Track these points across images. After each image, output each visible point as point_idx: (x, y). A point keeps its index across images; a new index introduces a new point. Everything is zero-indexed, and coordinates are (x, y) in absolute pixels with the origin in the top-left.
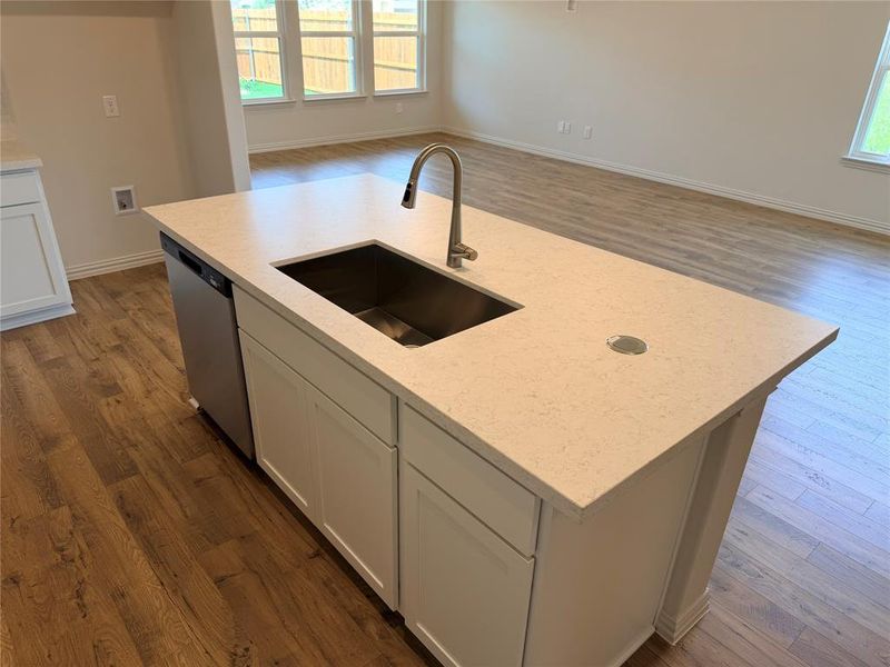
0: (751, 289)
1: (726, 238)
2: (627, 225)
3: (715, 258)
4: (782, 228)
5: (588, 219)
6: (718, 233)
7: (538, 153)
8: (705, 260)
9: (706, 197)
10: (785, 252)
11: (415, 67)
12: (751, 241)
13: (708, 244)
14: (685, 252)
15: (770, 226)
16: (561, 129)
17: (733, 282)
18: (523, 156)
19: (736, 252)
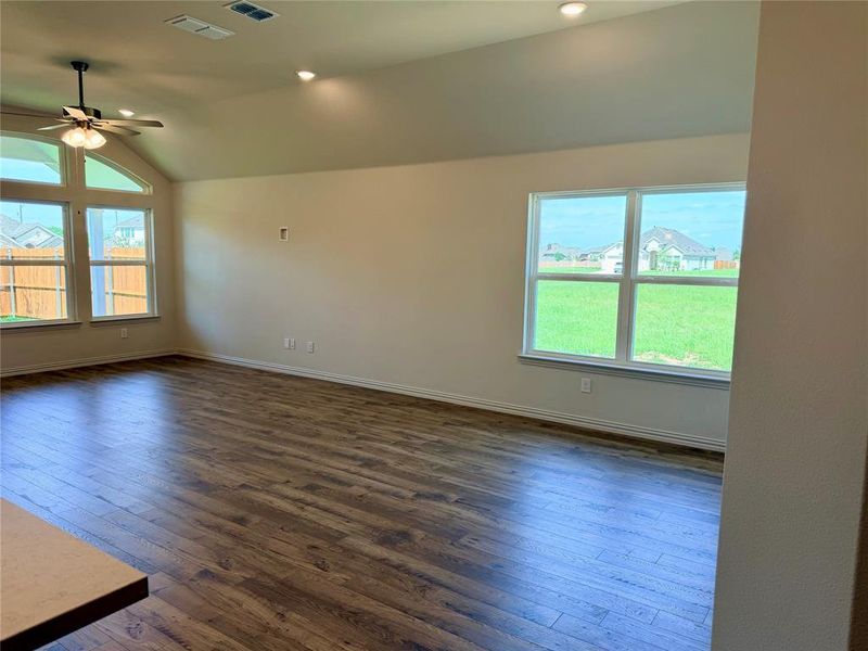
0: (411, 495)
1: (415, 441)
2: (317, 435)
3: (391, 462)
4: (474, 426)
5: (277, 432)
6: (408, 436)
7: (267, 369)
8: (379, 467)
9: (414, 401)
10: (466, 450)
11: (145, 294)
12: (438, 442)
13: (391, 448)
14: (361, 460)
15: (464, 424)
16: (287, 345)
17: (395, 489)
18: (250, 373)
19: (418, 455)
